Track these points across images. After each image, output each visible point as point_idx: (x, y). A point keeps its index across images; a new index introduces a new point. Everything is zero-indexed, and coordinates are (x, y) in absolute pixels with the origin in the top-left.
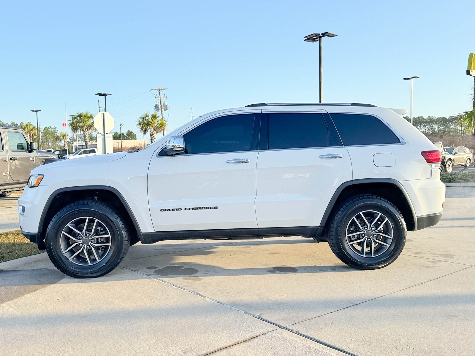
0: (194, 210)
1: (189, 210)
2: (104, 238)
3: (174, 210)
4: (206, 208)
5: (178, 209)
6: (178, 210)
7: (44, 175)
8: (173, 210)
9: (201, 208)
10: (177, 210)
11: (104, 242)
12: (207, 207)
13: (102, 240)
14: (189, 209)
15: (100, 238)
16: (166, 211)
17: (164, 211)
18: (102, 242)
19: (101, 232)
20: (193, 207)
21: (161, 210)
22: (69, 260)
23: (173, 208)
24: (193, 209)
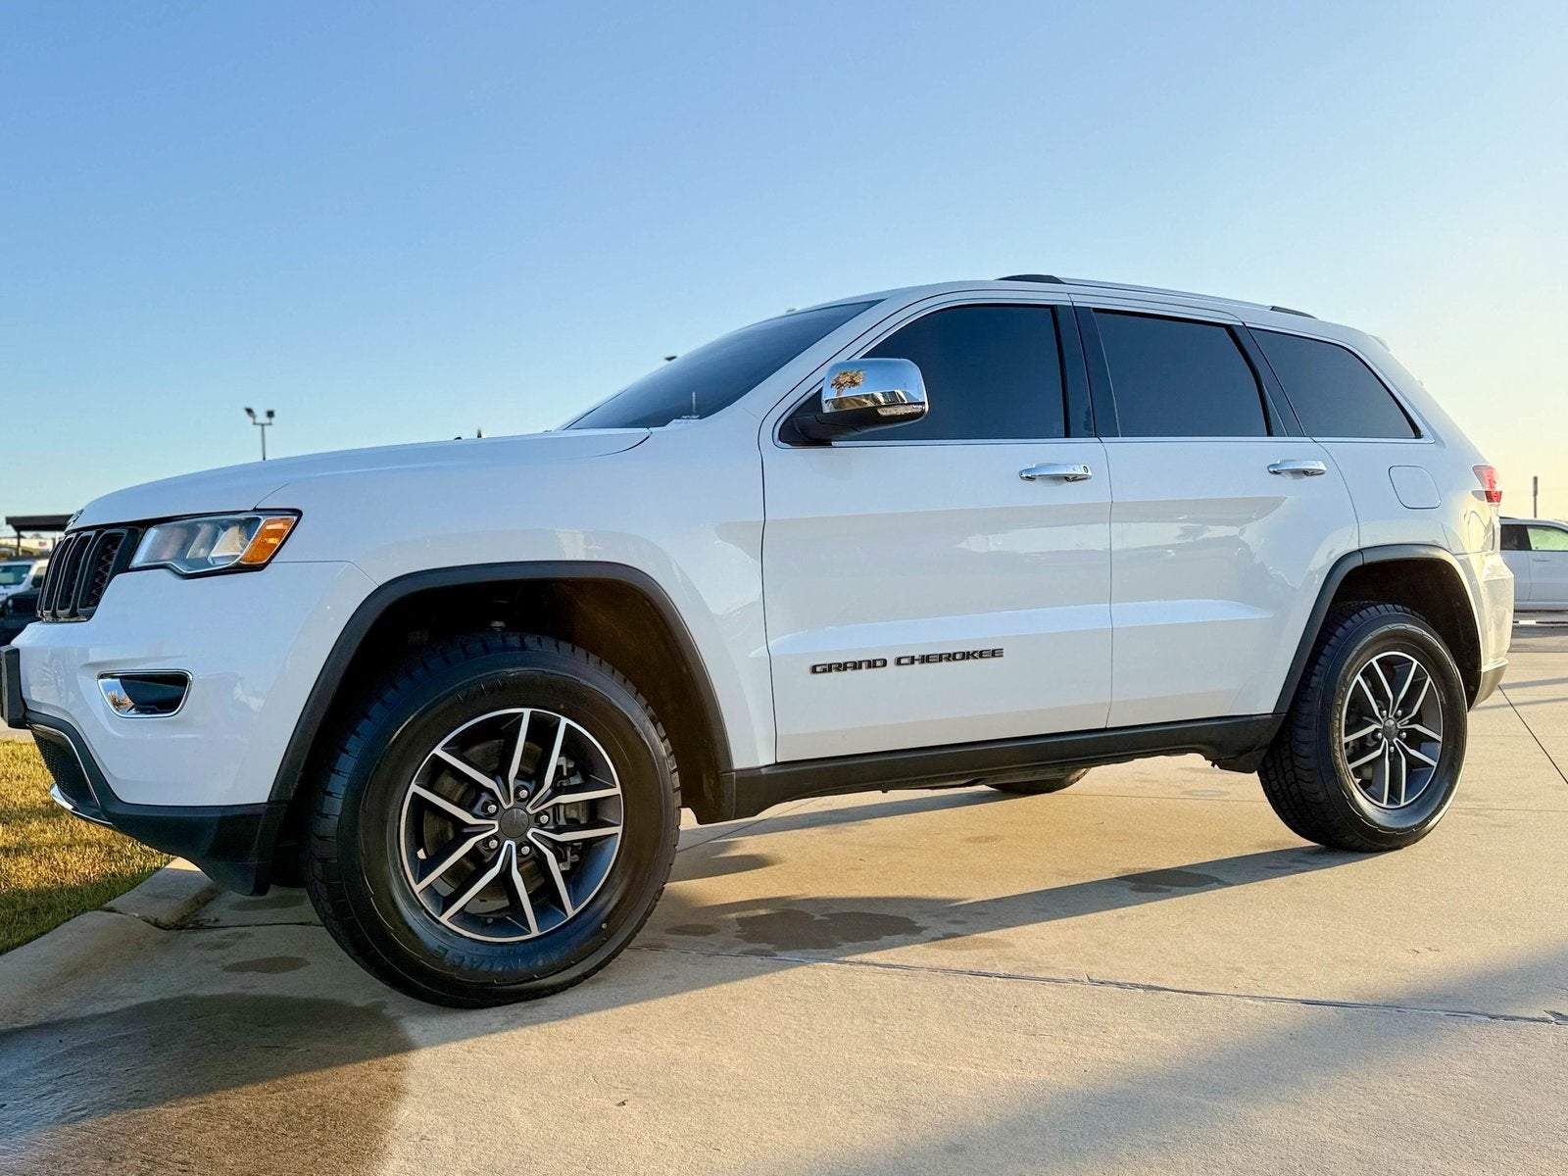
0: (926, 665)
1: (912, 666)
2: (580, 805)
3: (860, 668)
4: (966, 656)
5: (875, 661)
6: (875, 666)
7: (298, 513)
8: (857, 666)
9: (952, 657)
10: (869, 667)
11: (582, 822)
12: (971, 650)
13: (573, 814)
14: (913, 660)
15: (565, 804)
16: (830, 671)
17: (825, 671)
18: (573, 825)
19: (567, 778)
20: (926, 653)
21: (814, 670)
22: (438, 922)
23: (857, 659)
24: (925, 659)
